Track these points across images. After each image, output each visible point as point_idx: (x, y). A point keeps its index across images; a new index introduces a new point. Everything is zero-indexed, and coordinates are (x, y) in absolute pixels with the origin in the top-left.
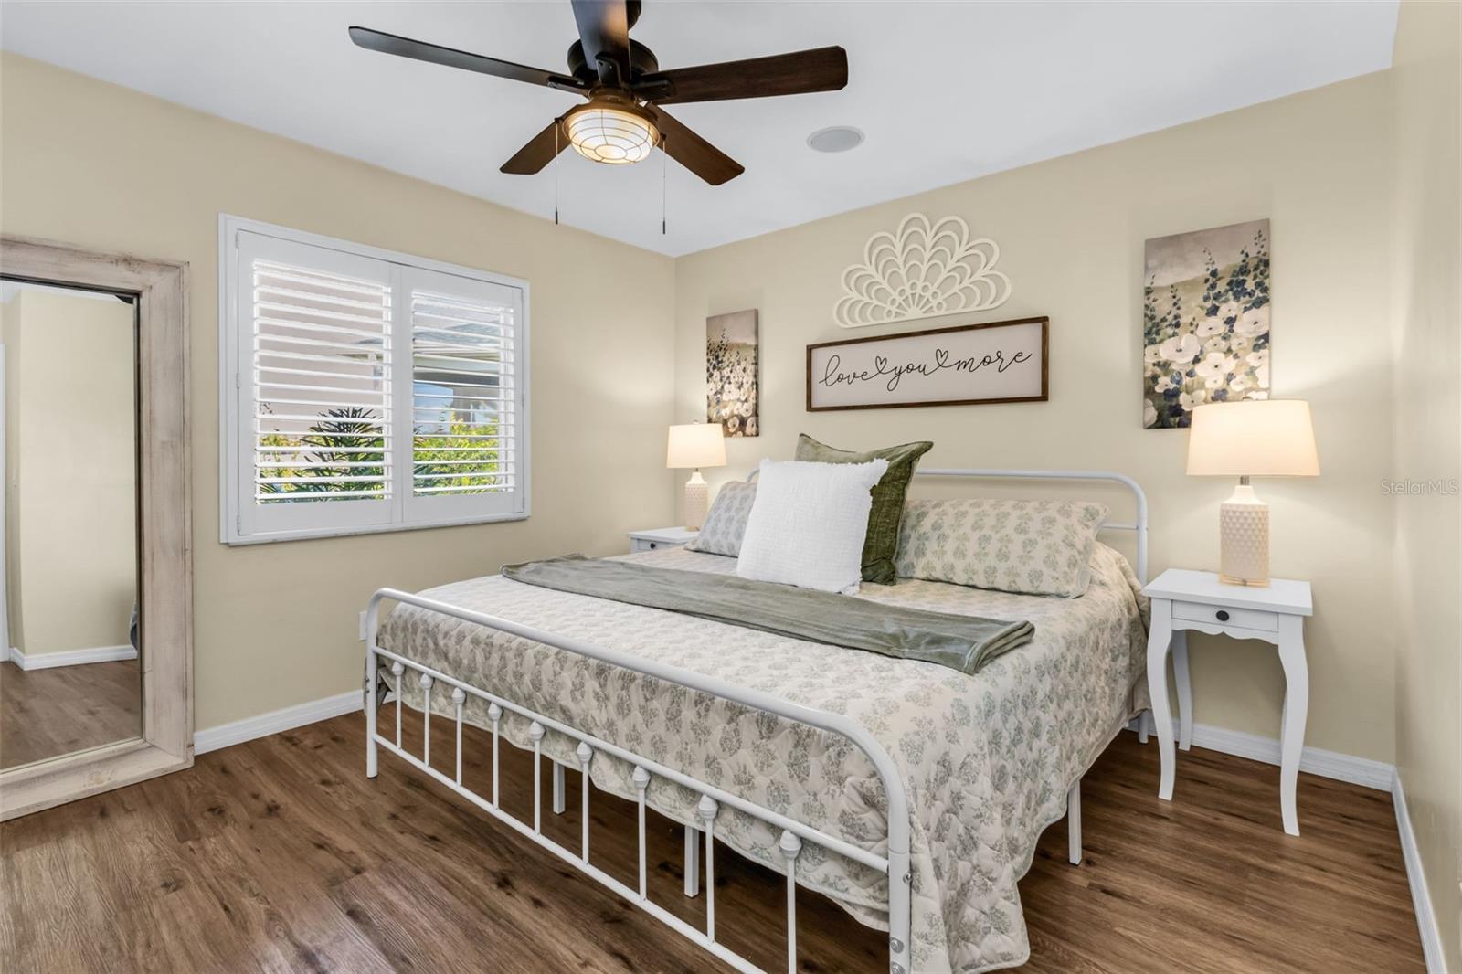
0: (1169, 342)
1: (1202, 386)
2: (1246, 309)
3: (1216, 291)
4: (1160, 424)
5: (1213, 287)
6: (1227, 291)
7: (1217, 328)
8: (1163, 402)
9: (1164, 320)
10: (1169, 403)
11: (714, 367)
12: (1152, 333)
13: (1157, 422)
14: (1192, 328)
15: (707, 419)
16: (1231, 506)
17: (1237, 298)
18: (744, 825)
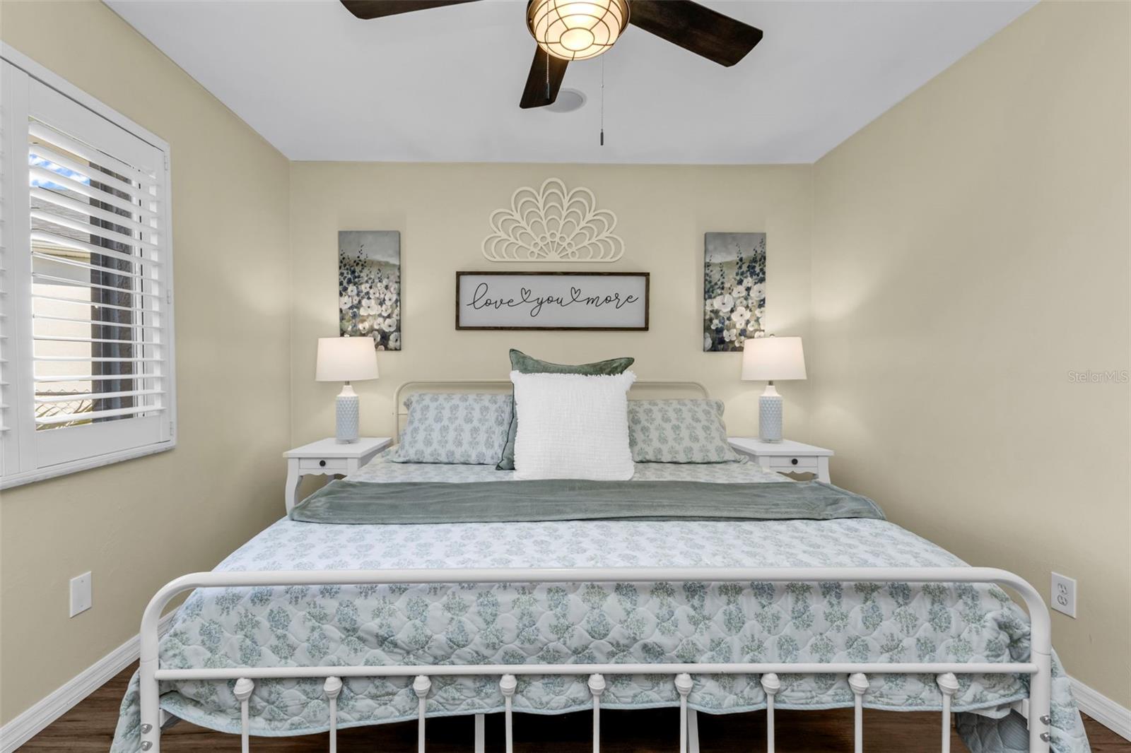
0: (719, 298)
1: (734, 326)
2: (756, 283)
3: (742, 270)
4: (713, 349)
5: (740, 267)
6: (747, 271)
7: (742, 293)
8: (715, 335)
9: (716, 284)
10: (718, 336)
11: (349, 282)
12: (710, 291)
13: (712, 347)
14: (730, 291)
15: (338, 332)
16: (766, 397)
17: (751, 276)
18: (897, 685)
